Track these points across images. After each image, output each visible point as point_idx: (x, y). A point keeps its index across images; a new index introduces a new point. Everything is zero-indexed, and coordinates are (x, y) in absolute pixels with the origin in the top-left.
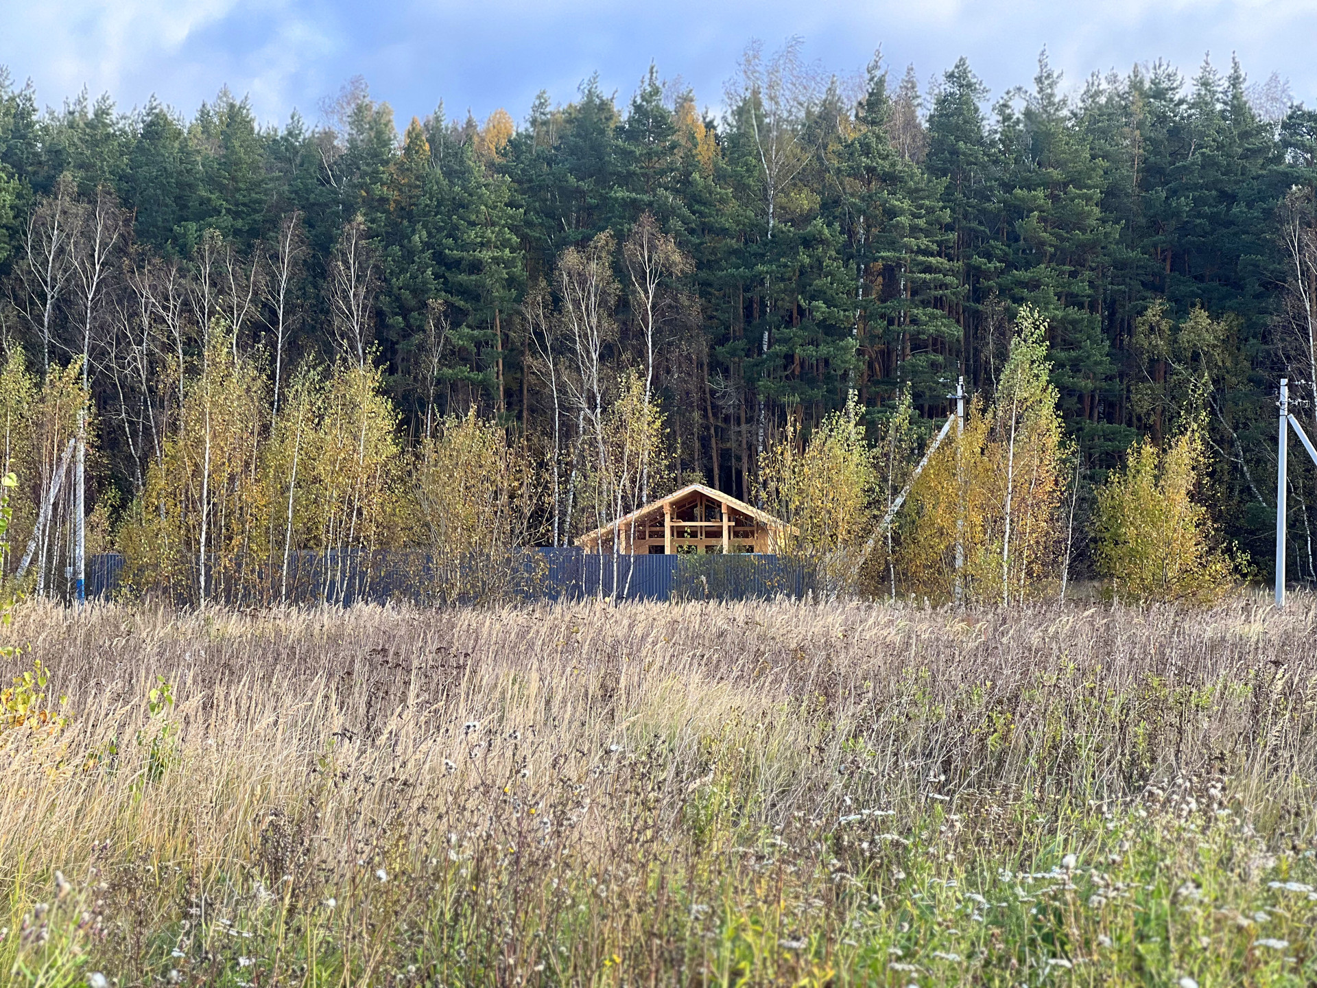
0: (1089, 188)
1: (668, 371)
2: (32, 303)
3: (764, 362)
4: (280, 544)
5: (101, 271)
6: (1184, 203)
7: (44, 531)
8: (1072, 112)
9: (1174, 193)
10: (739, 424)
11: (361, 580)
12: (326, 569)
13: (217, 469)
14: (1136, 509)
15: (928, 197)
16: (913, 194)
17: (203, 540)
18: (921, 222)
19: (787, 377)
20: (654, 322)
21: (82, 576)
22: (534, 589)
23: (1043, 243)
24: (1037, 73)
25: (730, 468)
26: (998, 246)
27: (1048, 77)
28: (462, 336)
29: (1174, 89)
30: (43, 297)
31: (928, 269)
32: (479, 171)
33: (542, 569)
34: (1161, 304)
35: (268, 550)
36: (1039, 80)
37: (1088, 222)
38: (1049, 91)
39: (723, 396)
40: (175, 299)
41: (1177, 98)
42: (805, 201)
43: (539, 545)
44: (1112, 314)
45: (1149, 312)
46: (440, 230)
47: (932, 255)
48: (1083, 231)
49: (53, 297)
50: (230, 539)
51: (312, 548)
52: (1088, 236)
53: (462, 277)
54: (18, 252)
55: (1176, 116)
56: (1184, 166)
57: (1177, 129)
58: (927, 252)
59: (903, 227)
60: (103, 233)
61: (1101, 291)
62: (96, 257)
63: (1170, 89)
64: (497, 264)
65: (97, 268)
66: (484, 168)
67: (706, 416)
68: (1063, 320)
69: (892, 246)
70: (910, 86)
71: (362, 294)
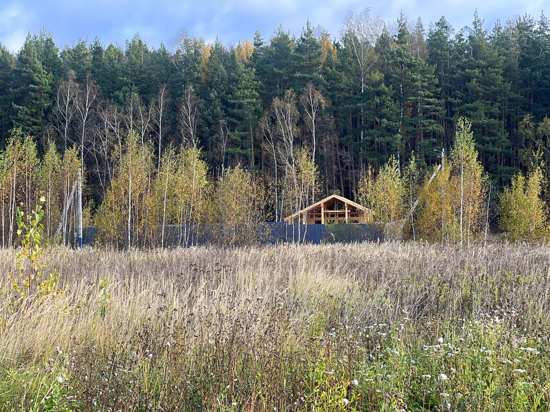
0: (497, 68)
1: (322, 148)
2: (60, 124)
3: (362, 143)
4: (161, 222)
5: (88, 111)
6: (538, 74)
7: (65, 218)
8: (489, 37)
9: (533, 70)
10: (352, 170)
11: (194, 237)
12: (180, 232)
13: (134, 191)
14: (516, 203)
15: (428, 74)
16: (423, 72)
17: (129, 221)
18: (425, 84)
19: (372, 149)
20: (316, 127)
21: (81, 236)
22: (265, 239)
23: (478, 92)
24: (474, 20)
25: (349, 188)
26: (459, 93)
27: (478, 22)
28: (236, 135)
29: (532, 26)
30: (64, 121)
31: (429, 104)
32: (241, 67)
33: (269, 231)
34: (529, 116)
35: (156, 225)
36: (475, 23)
37: (497, 83)
38: (479, 28)
39: (345, 158)
40: (117, 122)
41: (533, 30)
42: (377, 76)
43: (266, 221)
44: (509, 120)
45: (525, 119)
46: (222, 91)
47: (432, 98)
48: (495, 86)
49: (68, 122)
50: (140, 220)
51: (174, 224)
52: (497, 88)
53: (235, 111)
54: (53, 104)
55: (533, 37)
56: (538, 58)
57: (534, 43)
58: (428, 97)
59: (418, 87)
60: (89, 95)
61: (504, 111)
62: (87, 105)
63: (530, 26)
64: (250, 105)
65: (87, 109)
66: (244, 65)
67: (338, 167)
68: (487, 124)
69: (414, 94)
70: (420, 26)
71: (193, 119)
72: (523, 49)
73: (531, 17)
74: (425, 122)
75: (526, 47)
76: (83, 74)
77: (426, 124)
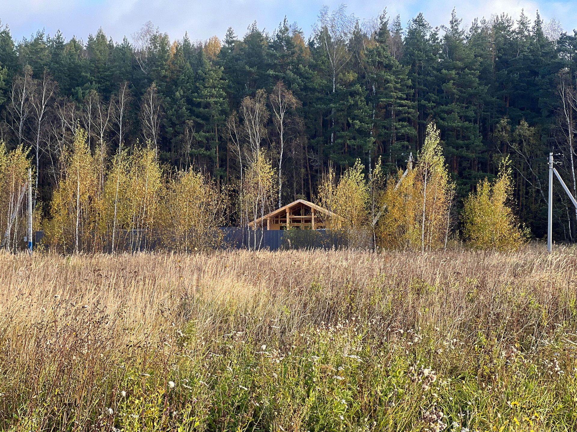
0: (474, 70)
1: (290, 150)
2: (14, 122)
3: (332, 146)
4: (111, 226)
5: (45, 108)
6: (515, 76)
8: (466, 37)
9: (510, 72)
10: (321, 173)
12: (132, 237)
13: (83, 194)
14: (481, 210)
15: (401, 74)
16: (395, 73)
18: (398, 86)
19: (342, 153)
20: (284, 129)
21: (31, 241)
23: (453, 94)
24: (451, 19)
26: (433, 96)
27: (456, 21)
28: (201, 136)
29: (510, 26)
30: (18, 119)
31: (402, 105)
32: (208, 65)
34: (506, 119)
35: (106, 229)
36: (452, 22)
37: (473, 85)
38: (456, 27)
39: (314, 161)
40: (75, 120)
41: (511, 30)
42: (351, 76)
44: (484, 124)
45: (502, 122)
46: (189, 90)
47: (404, 99)
48: (472, 88)
49: (23, 119)
50: (89, 224)
51: (125, 228)
52: (474, 91)
53: (201, 110)
54: (8, 100)
55: (511, 38)
56: (515, 60)
57: (511, 44)
58: (401, 98)
59: (391, 88)
60: (46, 92)
61: (479, 114)
62: (43, 102)
63: (508, 26)
64: (217, 104)
65: (43, 107)
66: (211, 63)
67: (307, 170)
68: (462, 127)
69: (387, 96)
70: (398, 24)
71: (156, 118)
72: (499, 50)
73: (509, 17)
74: (398, 125)
75: (503, 48)
76: (40, 69)
77: (399, 127)
